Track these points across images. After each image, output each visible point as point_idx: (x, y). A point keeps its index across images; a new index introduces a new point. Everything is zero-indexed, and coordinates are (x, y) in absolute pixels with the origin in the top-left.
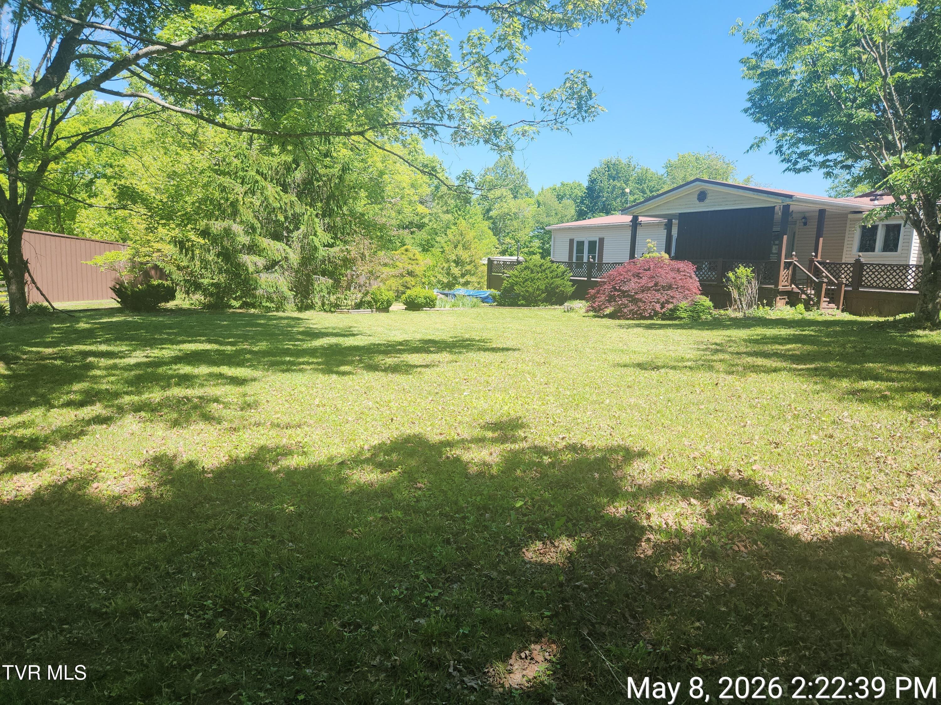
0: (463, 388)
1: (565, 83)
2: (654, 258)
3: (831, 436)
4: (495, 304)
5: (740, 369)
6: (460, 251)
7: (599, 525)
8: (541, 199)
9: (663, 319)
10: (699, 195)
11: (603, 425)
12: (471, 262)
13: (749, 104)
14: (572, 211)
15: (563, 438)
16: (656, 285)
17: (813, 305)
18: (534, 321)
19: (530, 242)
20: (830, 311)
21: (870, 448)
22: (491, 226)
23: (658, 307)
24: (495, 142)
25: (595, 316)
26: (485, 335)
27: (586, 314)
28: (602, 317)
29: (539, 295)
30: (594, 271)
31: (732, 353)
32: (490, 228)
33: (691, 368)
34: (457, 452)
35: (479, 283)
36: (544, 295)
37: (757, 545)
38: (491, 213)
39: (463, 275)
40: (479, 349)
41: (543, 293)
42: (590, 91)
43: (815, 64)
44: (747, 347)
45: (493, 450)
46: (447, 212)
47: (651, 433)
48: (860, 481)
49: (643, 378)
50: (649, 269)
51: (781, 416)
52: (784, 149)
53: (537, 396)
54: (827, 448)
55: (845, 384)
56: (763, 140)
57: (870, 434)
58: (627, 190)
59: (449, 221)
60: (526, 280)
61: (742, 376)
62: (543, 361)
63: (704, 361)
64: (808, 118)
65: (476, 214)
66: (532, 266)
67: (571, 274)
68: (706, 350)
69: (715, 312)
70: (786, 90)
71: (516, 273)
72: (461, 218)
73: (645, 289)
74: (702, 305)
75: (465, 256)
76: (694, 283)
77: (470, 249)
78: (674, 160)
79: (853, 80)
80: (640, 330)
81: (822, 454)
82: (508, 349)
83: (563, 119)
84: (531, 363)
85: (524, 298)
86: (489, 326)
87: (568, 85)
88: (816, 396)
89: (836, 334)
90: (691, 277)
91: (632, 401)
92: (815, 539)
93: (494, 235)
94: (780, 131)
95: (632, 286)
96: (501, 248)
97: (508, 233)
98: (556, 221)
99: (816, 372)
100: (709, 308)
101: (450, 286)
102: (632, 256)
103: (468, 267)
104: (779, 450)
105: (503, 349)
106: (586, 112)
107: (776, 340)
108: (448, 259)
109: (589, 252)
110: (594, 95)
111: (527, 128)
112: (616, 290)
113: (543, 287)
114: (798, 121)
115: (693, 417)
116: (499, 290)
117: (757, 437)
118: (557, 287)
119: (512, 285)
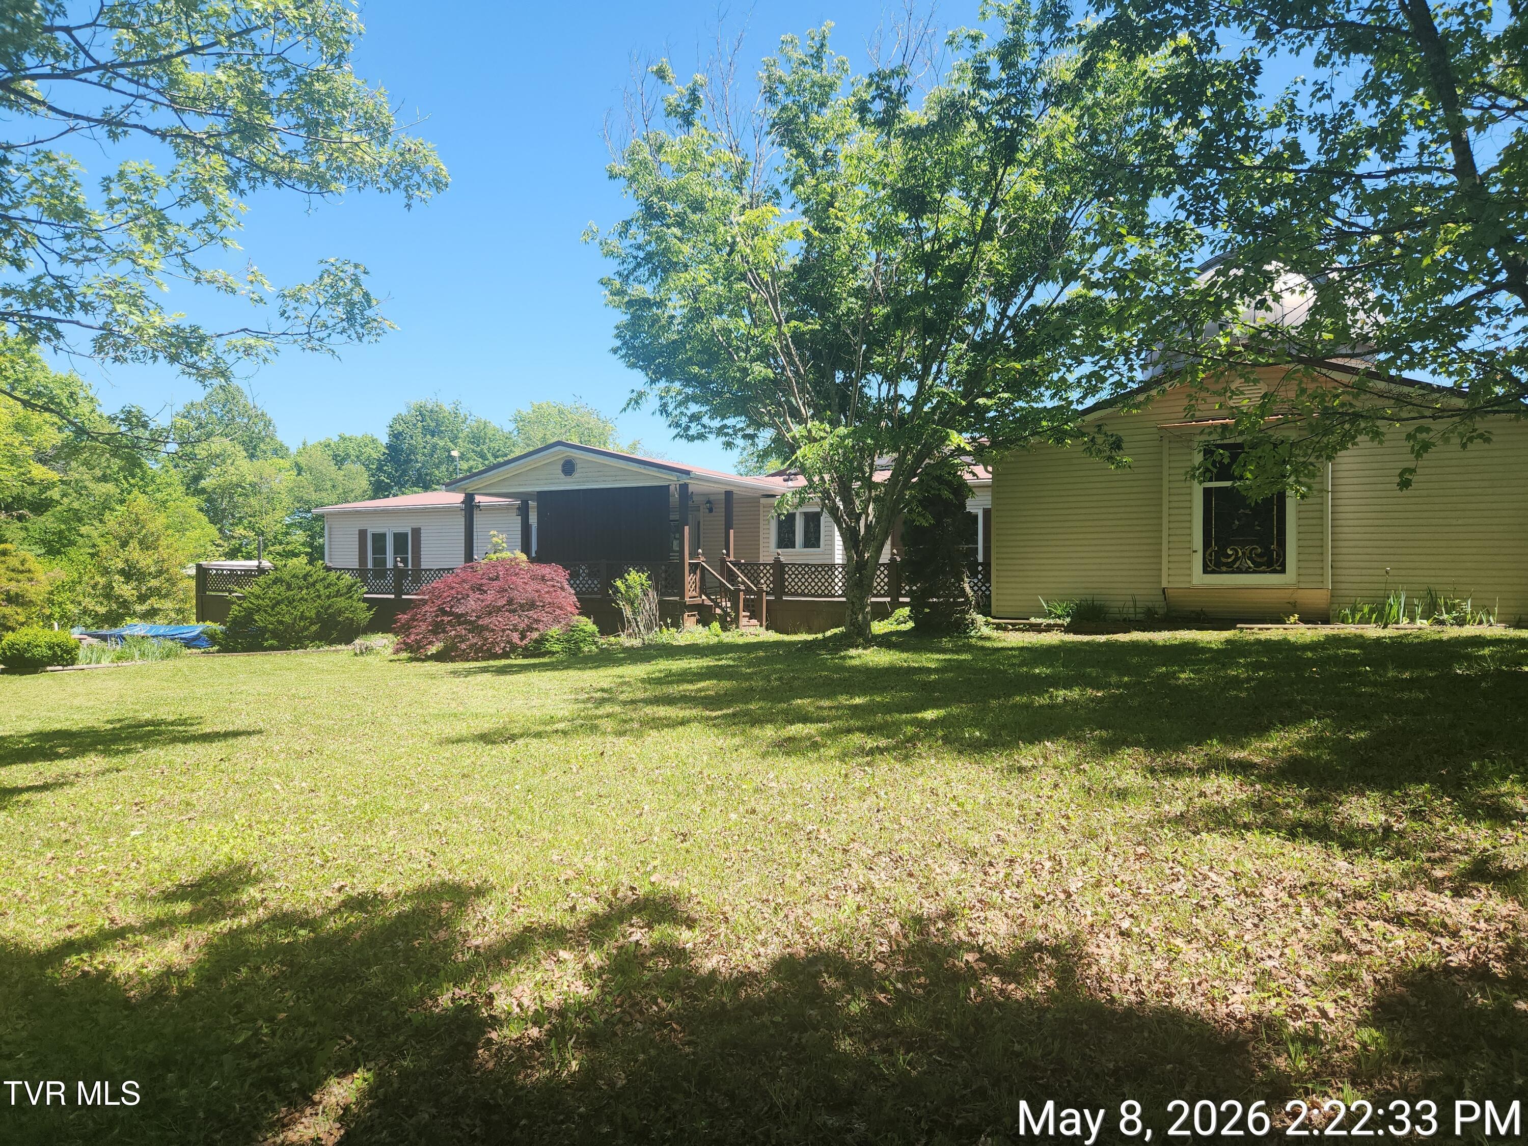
0: (129, 821)
1: (321, 278)
2: (504, 560)
3: (753, 812)
4: (216, 648)
5: (636, 725)
6: (134, 553)
7: (401, 1038)
8: (302, 461)
9: (525, 657)
10: (564, 466)
11: (417, 850)
12: (160, 573)
13: (618, 343)
14: (363, 482)
15: (340, 889)
16: (510, 602)
17: (731, 622)
18: (294, 675)
19: (287, 534)
20: (752, 629)
21: (800, 820)
22: (204, 505)
23: (515, 637)
24: (191, 361)
25: (411, 660)
26: (187, 712)
27: (395, 657)
28: (423, 661)
29: (306, 628)
30: (406, 583)
31: (625, 703)
32: (201, 510)
33: (565, 733)
34: (108, 959)
35: (179, 611)
36: (314, 628)
37: (657, 1004)
38: (203, 483)
39: (142, 599)
40: (174, 740)
41: (311, 624)
42: (366, 295)
43: (696, 300)
44: (646, 690)
45: (191, 939)
46: (104, 478)
47: (500, 851)
48: (790, 872)
49: (488, 759)
50: (497, 578)
51: (691, 792)
52: (670, 408)
53: (292, 816)
54: (748, 830)
55: (769, 732)
56: (641, 395)
57: (799, 801)
58: (455, 453)
59: (108, 497)
60: (278, 603)
61: (637, 737)
62: (308, 748)
63: (585, 718)
64: (695, 369)
65: (169, 485)
66: (287, 578)
67: (365, 589)
68: (589, 699)
69: (602, 641)
70: (666, 328)
71: (256, 590)
72: (136, 492)
73: (493, 610)
74: (582, 630)
75: (146, 561)
76: (568, 598)
77: (156, 548)
78: (527, 411)
79: (743, 324)
80: (487, 676)
81: (743, 839)
82: (236, 734)
83: (323, 334)
84: (283, 755)
85: (275, 635)
86: (200, 692)
87: (327, 280)
88: (735, 755)
89: (759, 661)
90: (562, 589)
91: (469, 800)
92: (735, 974)
93: (212, 522)
94: (663, 384)
95: (471, 605)
96: (226, 547)
97: (240, 518)
98: (334, 498)
99: (734, 719)
100: (593, 635)
101: (113, 619)
102: (469, 557)
103: (154, 583)
104: (686, 845)
105: (226, 735)
106: (362, 326)
107: (685, 677)
108: (106, 568)
109: (396, 552)
110: (374, 302)
111: (252, 341)
112: (444, 613)
113: (313, 614)
114: (683, 371)
115: (566, 812)
116: (223, 623)
117: (657, 830)
118: (340, 612)
119: (250, 613)
